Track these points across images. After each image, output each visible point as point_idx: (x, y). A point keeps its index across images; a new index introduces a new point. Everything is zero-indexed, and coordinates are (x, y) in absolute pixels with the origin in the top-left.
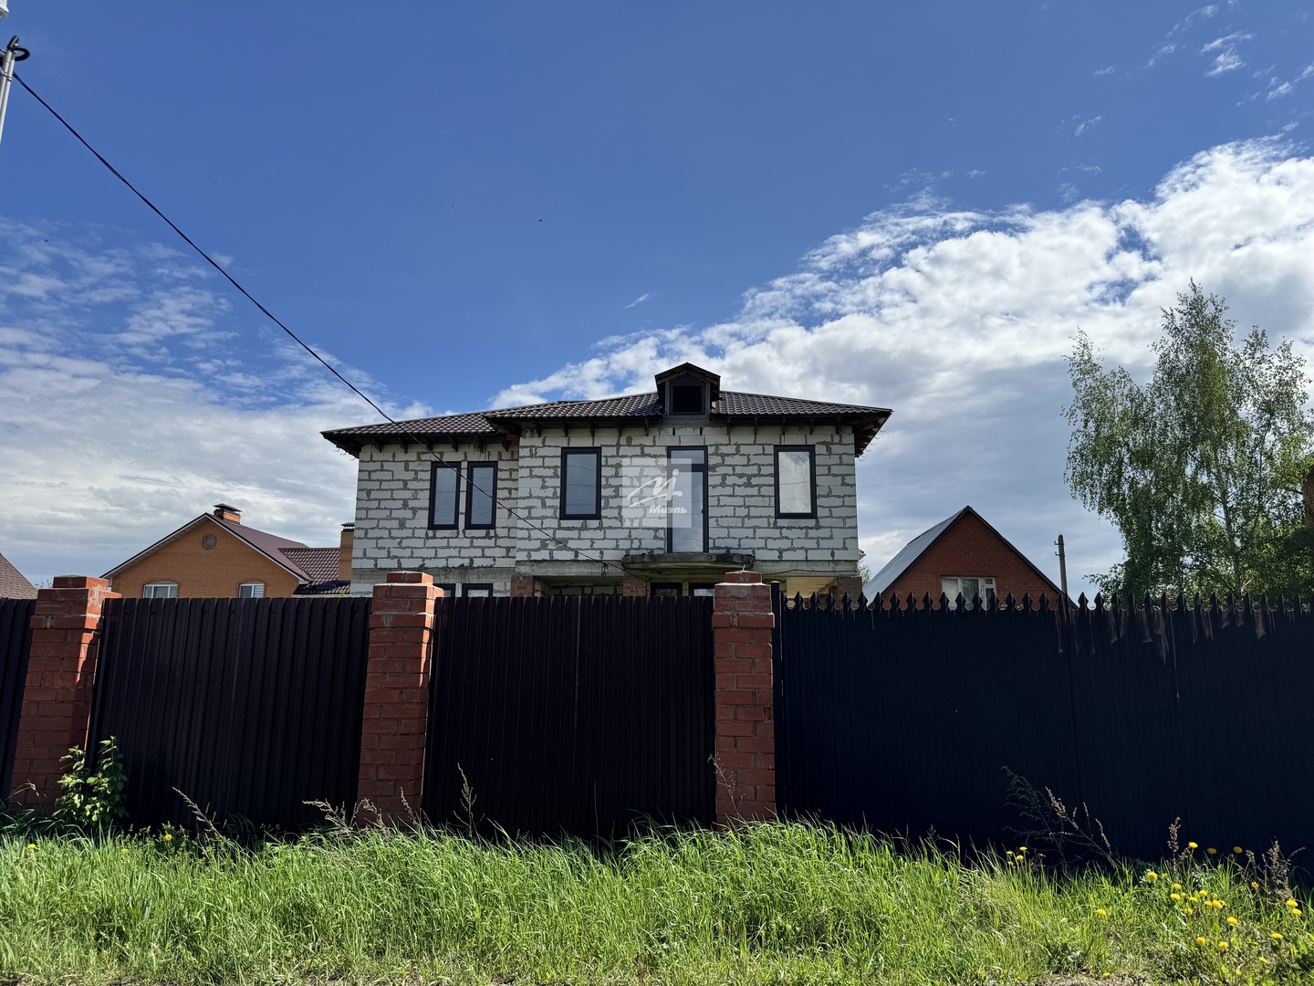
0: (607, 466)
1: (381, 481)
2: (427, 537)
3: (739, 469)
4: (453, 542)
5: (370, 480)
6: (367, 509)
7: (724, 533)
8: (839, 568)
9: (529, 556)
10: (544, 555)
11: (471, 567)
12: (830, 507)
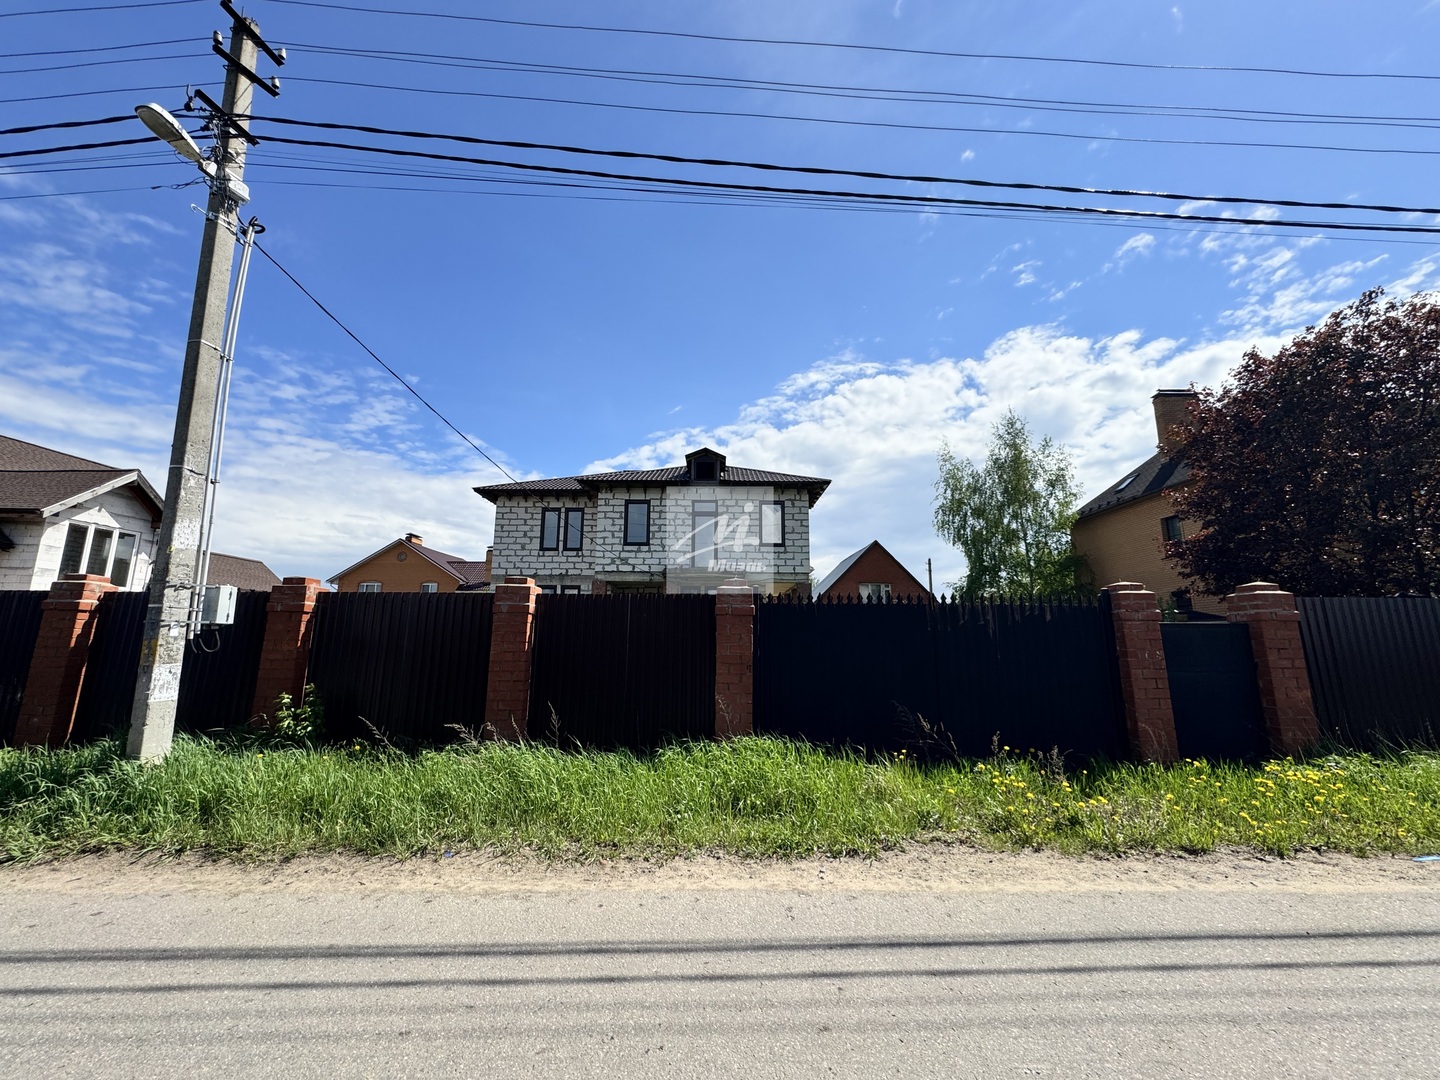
0: (654, 512)
1: (510, 520)
2: (539, 556)
4: (555, 559)
5: (503, 519)
6: (501, 537)
8: (798, 577)
9: (604, 568)
10: (613, 568)
11: (567, 575)
12: (793, 540)
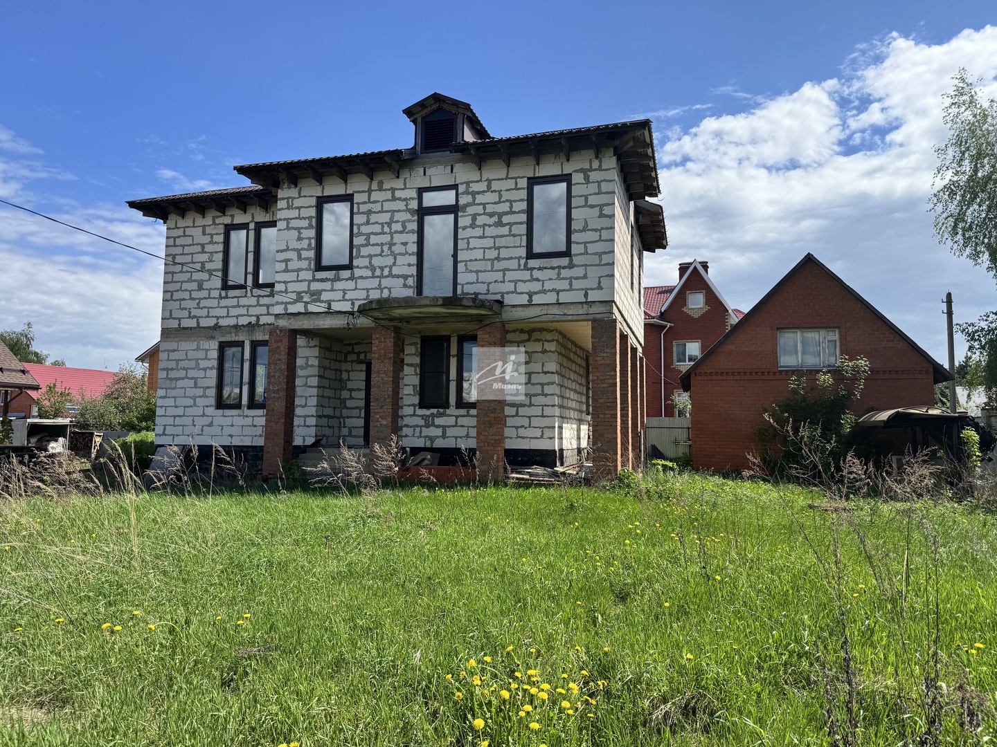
0: (359, 213)
1: (183, 246)
2: (221, 298)
3: (490, 209)
4: (243, 301)
5: (175, 246)
6: (173, 273)
7: (472, 278)
8: (593, 310)
9: (286, 309)
10: (299, 308)
11: (258, 325)
12: (585, 243)
